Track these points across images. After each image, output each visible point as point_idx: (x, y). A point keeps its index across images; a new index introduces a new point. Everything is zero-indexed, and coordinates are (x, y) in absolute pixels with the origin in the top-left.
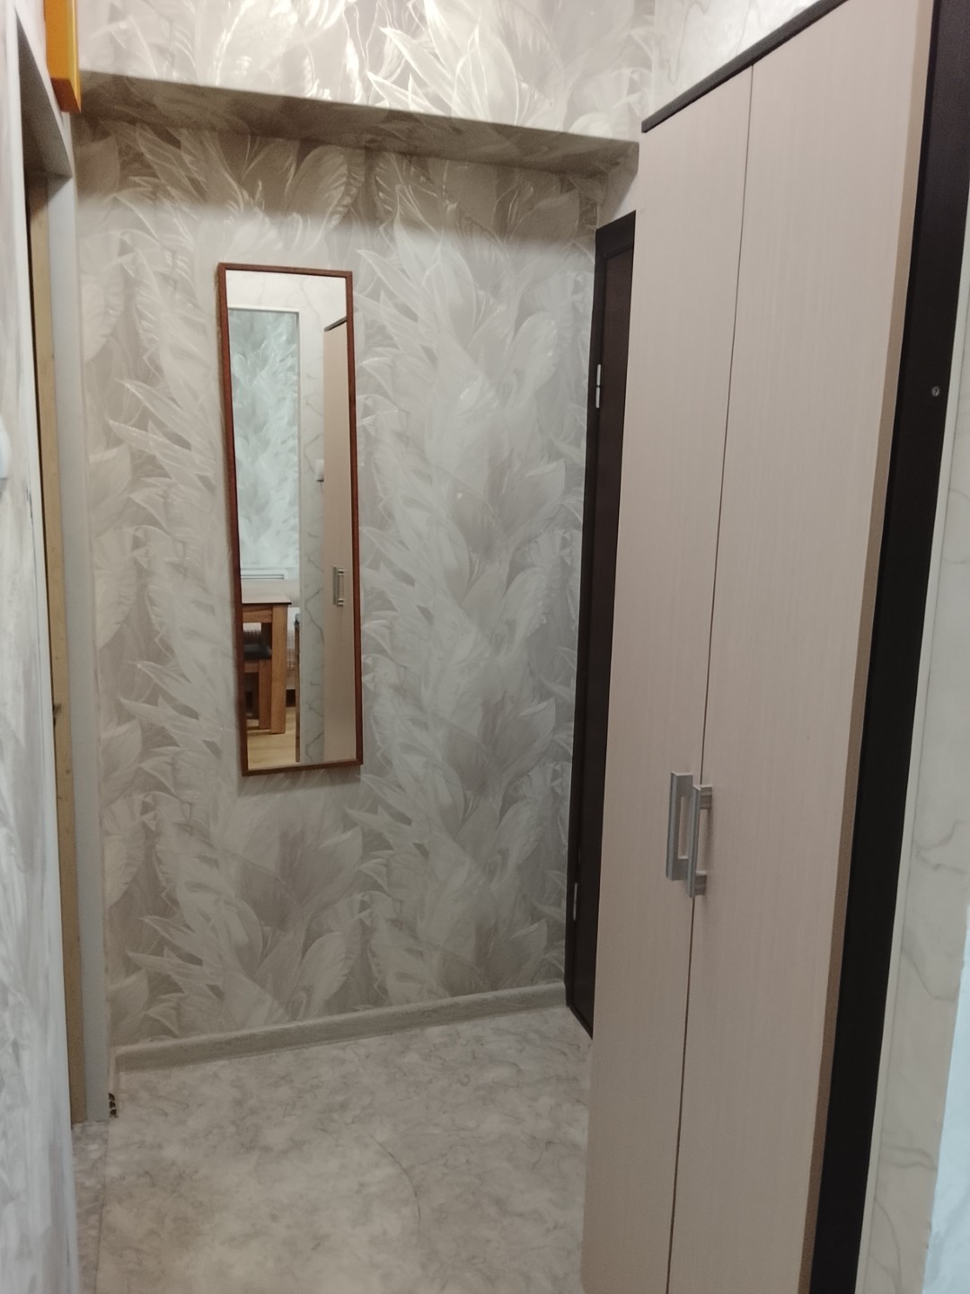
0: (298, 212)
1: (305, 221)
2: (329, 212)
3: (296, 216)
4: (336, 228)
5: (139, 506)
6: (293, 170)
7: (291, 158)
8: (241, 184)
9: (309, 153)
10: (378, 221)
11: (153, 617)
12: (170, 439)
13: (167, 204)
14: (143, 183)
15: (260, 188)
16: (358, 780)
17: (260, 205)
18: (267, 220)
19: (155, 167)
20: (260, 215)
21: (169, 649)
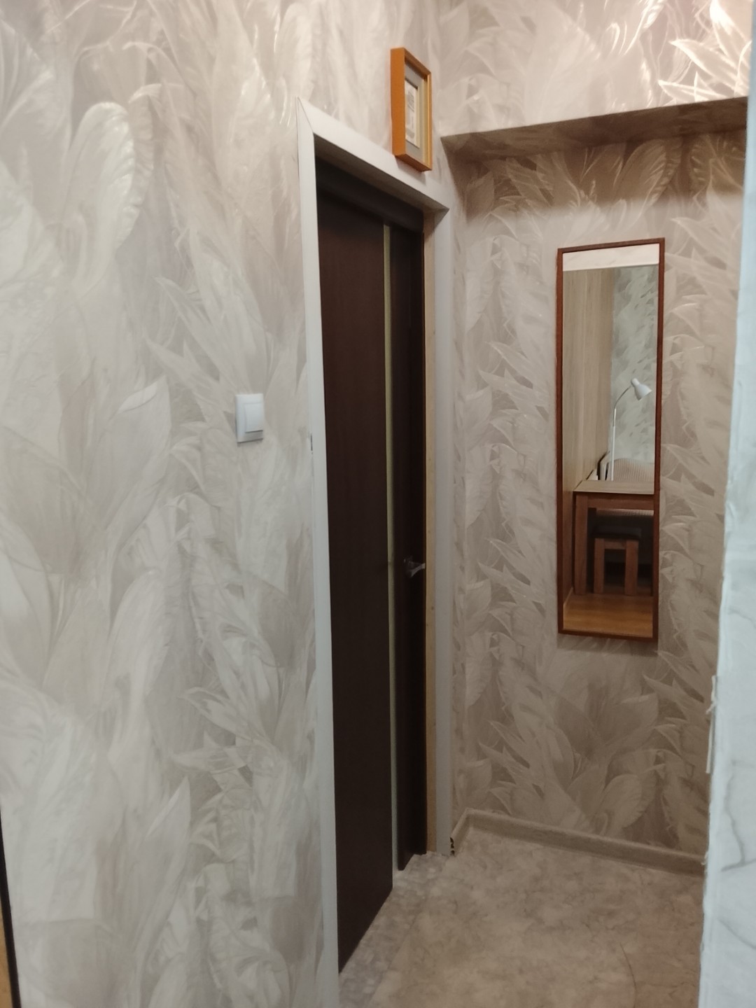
0: (623, 198)
1: (628, 204)
2: (650, 192)
3: (622, 202)
4: (655, 205)
5: (496, 429)
6: (620, 166)
7: (619, 158)
8: (580, 186)
9: (634, 149)
10: (692, 192)
11: (501, 508)
12: (518, 381)
13: (525, 212)
14: (509, 200)
15: (594, 187)
16: (656, 655)
17: (592, 199)
18: (598, 209)
19: (518, 187)
20: (592, 206)
21: (511, 531)
